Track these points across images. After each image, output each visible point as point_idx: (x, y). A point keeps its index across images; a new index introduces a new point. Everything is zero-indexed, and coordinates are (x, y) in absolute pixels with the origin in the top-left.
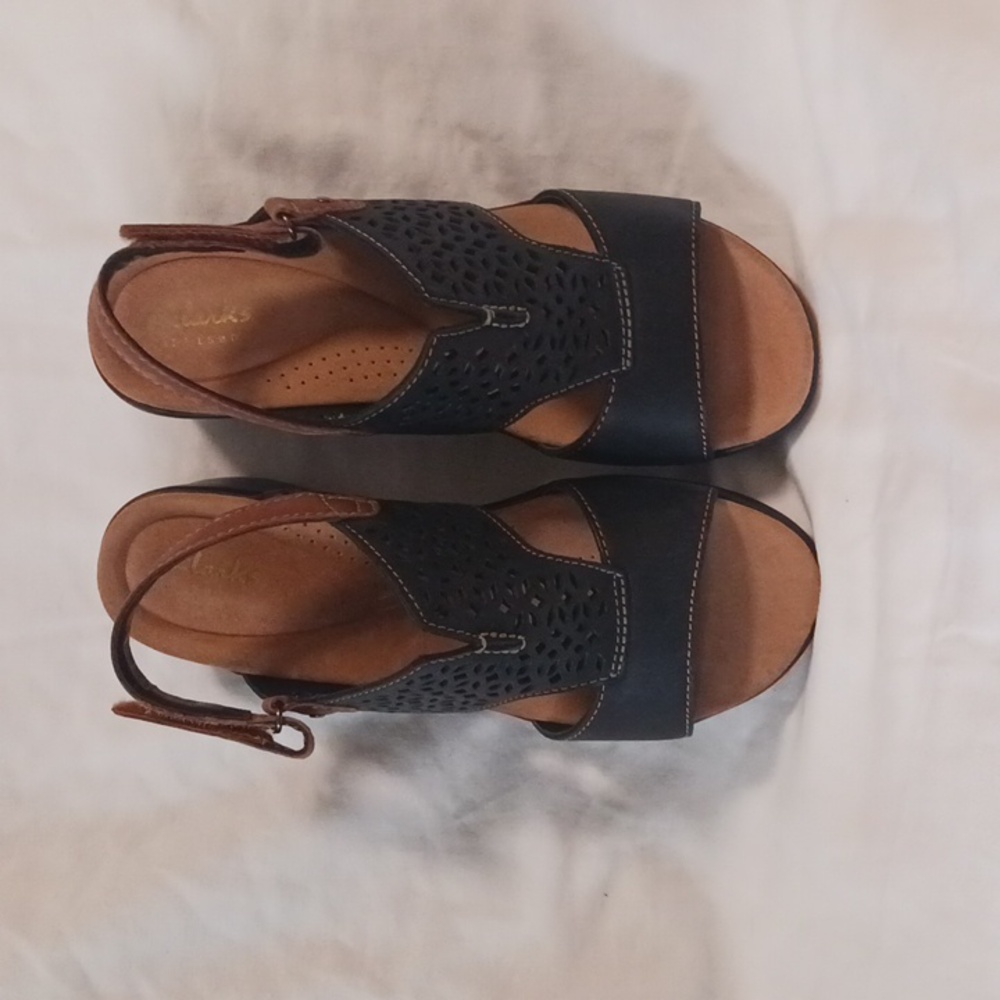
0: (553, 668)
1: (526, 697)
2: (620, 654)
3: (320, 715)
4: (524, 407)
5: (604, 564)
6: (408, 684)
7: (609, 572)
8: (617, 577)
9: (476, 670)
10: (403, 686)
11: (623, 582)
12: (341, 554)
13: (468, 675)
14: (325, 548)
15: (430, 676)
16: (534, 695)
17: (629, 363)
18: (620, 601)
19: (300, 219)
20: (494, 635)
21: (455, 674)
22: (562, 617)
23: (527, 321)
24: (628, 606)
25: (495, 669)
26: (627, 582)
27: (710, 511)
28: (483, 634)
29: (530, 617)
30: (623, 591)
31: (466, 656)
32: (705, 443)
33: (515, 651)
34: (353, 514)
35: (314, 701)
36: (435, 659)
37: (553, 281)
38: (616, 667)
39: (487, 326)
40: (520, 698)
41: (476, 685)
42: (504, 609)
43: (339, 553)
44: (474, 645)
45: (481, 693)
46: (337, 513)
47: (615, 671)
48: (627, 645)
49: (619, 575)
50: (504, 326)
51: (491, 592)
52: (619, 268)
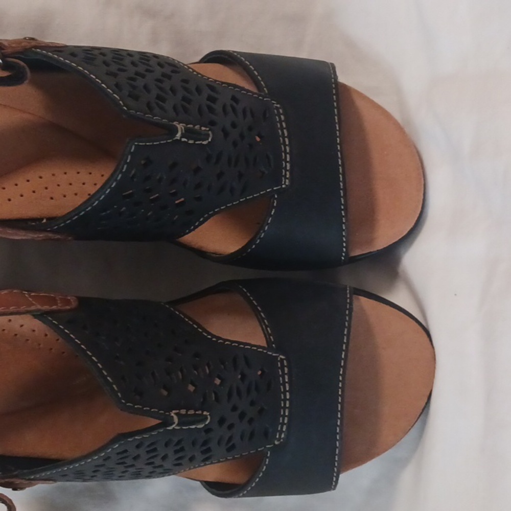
0: (230, 439)
1: (205, 465)
2: (283, 424)
3: (22, 489)
4: (203, 217)
5: (269, 348)
6: (105, 460)
7: (274, 355)
8: (281, 358)
9: (166, 445)
10: (101, 462)
11: (285, 363)
12: (41, 346)
13: (158, 449)
14: (28, 340)
15: (126, 451)
16: (212, 463)
17: (287, 182)
18: (284, 379)
19: (9, 51)
20: (183, 412)
21: (148, 449)
22: (239, 393)
23: (210, 140)
24: (290, 383)
25: (183, 442)
26: (288, 362)
27: (351, 304)
28: (174, 411)
29: (213, 395)
30: (286, 370)
31: (159, 432)
32: (344, 249)
33: (201, 426)
34: (54, 307)
35: (16, 476)
36: (131, 437)
37: (229, 109)
38: (280, 435)
39: (177, 140)
40: (199, 466)
41: (164, 458)
42: (191, 388)
43: (40, 345)
44: (167, 422)
45: (167, 465)
46: (39, 307)
47: (279, 440)
48: (290, 417)
49: (282, 357)
50: (191, 142)
51: (180, 374)
52: (278, 106)
